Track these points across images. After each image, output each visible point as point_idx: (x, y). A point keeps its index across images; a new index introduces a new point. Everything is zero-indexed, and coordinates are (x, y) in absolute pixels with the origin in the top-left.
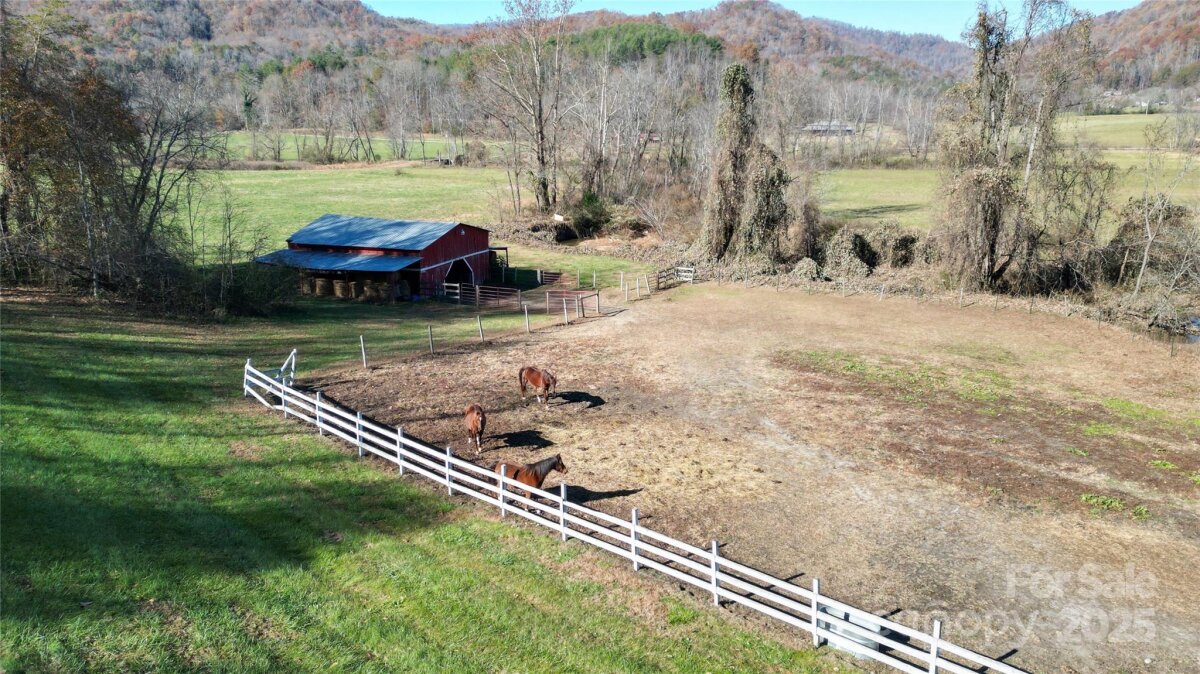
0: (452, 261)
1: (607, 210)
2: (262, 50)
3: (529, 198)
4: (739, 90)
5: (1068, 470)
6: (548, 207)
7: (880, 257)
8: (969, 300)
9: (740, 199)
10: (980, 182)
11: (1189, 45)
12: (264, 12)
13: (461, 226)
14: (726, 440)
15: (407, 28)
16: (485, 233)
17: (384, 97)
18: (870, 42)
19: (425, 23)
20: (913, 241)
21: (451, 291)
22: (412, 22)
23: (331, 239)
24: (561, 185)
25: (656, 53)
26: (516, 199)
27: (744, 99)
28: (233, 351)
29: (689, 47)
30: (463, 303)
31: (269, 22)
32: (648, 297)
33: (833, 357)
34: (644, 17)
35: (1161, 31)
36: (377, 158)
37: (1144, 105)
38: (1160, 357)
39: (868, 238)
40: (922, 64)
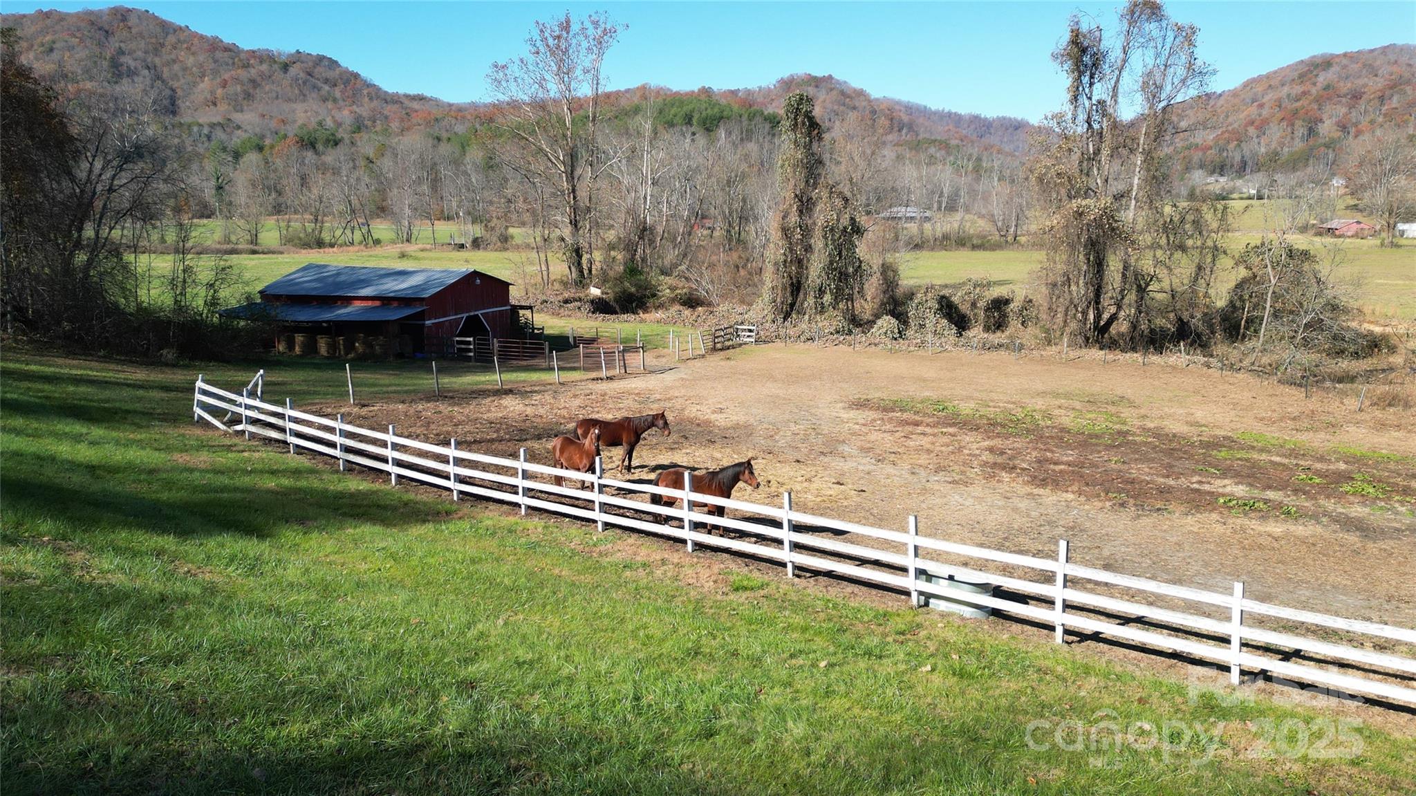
0: (465, 315)
1: (653, 283)
2: (239, 127)
3: (560, 268)
4: (804, 124)
5: (1200, 482)
6: (582, 281)
7: (969, 320)
8: (1072, 354)
9: (808, 249)
10: (1081, 214)
11: (1296, 127)
12: (243, 85)
13: (475, 274)
14: (798, 461)
15: (415, 105)
16: (505, 286)
17: (386, 178)
18: (948, 125)
19: (436, 100)
20: (1007, 302)
21: (463, 346)
22: (421, 98)
23: (315, 289)
24: (598, 256)
25: (708, 130)
26: (544, 268)
27: (809, 134)
28: (183, 388)
29: (745, 123)
30: (477, 361)
31: (248, 96)
32: (703, 356)
33: (922, 402)
34: (693, 92)
35: (1265, 112)
36: (377, 242)
37: (1253, 192)
38: (1294, 400)
39: (955, 299)
40: (1007, 149)
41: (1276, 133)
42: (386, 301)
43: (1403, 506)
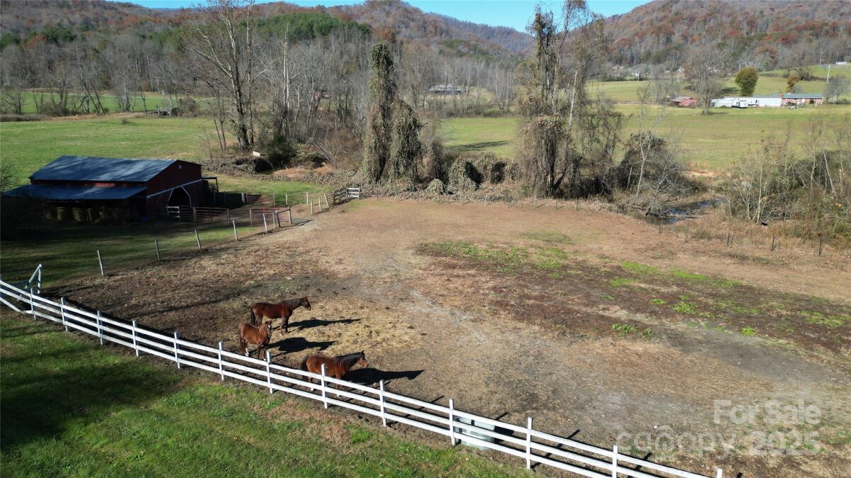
0: (173, 189)
1: (294, 148)
3: (232, 140)
4: (383, 62)
5: (604, 309)
6: (248, 146)
7: (483, 177)
8: (540, 203)
9: (389, 138)
10: (542, 125)
11: (660, 37)
13: (178, 162)
14: (387, 308)
15: (126, 10)
16: (198, 167)
17: (109, 64)
18: (469, 31)
19: (140, 7)
20: (504, 165)
21: (173, 212)
22: (129, 6)
23: (69, 175)
24: (257, 130)
25: (323, 34)
26: (222, 141)
27: (387, 69)
29: (347, 30)
30: (183, 221)
32: (327, 210)
33: (457, 246)
34: (313, 8)
35: (644, 28)
36: (106, 111)
37: (637, 75)
38: (653, 234)
39: (475, 164)
40: (503, 47)
41: (649, 40)
42: (118, 184)
43: (703, 321)
